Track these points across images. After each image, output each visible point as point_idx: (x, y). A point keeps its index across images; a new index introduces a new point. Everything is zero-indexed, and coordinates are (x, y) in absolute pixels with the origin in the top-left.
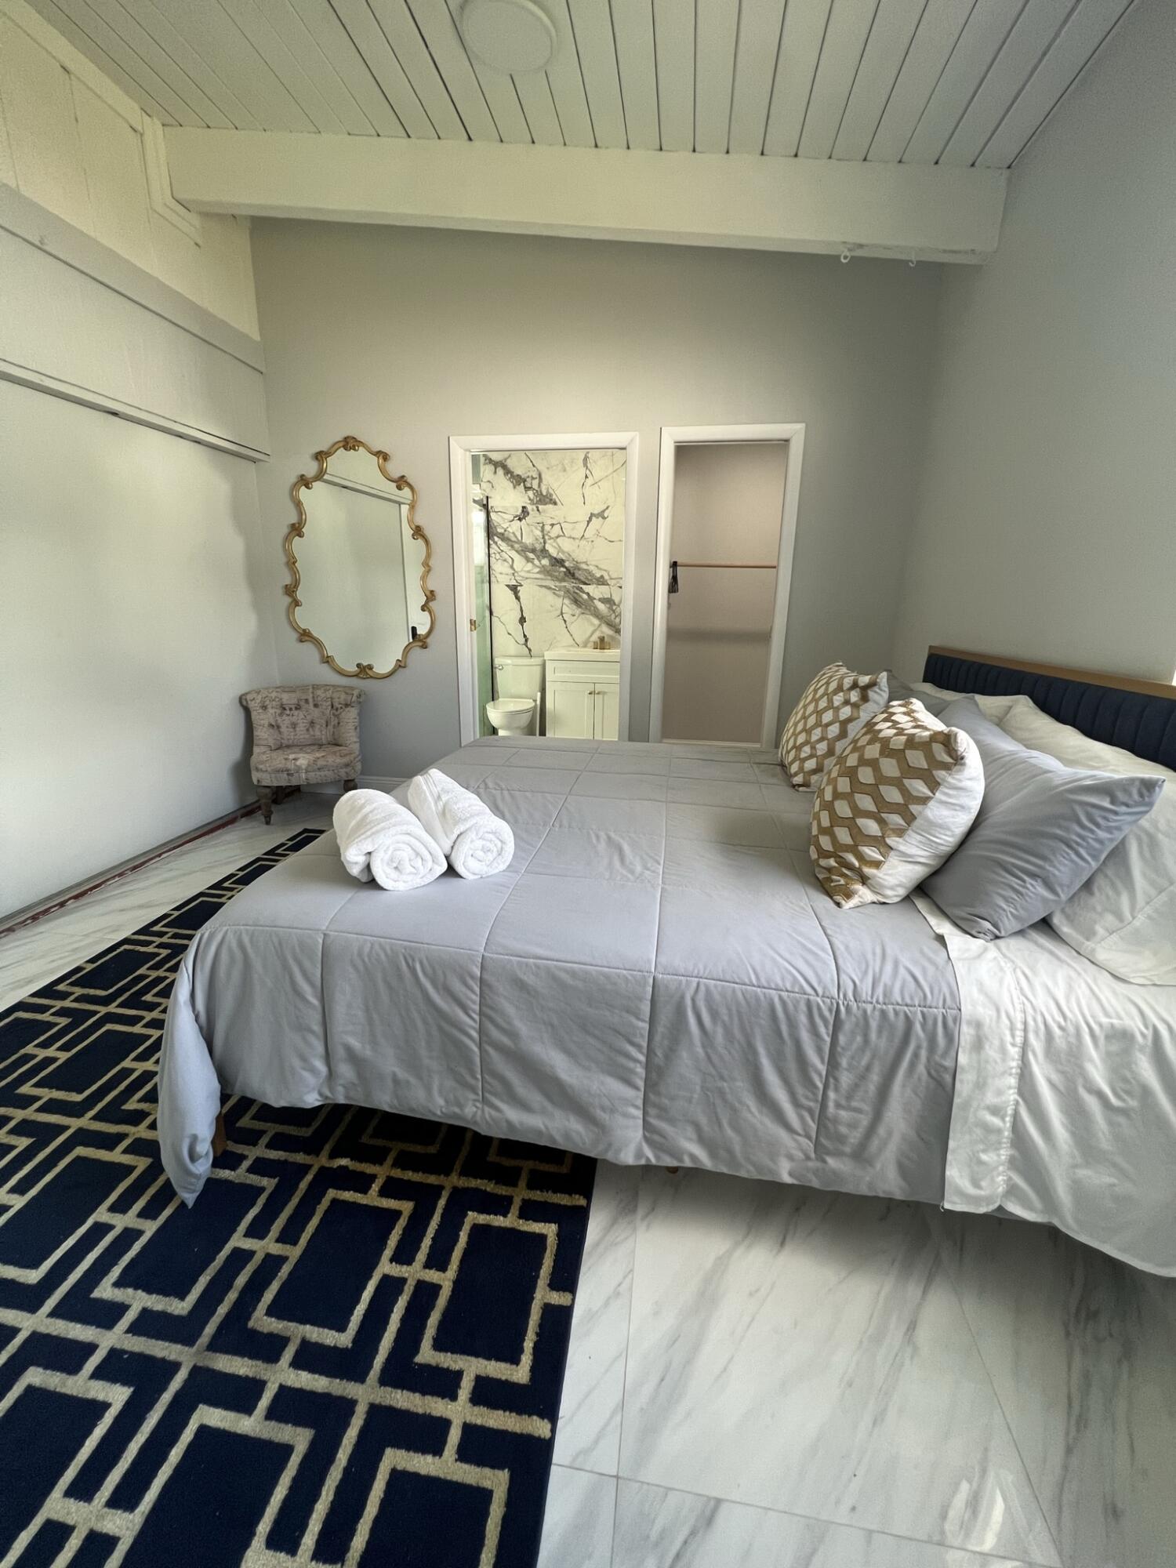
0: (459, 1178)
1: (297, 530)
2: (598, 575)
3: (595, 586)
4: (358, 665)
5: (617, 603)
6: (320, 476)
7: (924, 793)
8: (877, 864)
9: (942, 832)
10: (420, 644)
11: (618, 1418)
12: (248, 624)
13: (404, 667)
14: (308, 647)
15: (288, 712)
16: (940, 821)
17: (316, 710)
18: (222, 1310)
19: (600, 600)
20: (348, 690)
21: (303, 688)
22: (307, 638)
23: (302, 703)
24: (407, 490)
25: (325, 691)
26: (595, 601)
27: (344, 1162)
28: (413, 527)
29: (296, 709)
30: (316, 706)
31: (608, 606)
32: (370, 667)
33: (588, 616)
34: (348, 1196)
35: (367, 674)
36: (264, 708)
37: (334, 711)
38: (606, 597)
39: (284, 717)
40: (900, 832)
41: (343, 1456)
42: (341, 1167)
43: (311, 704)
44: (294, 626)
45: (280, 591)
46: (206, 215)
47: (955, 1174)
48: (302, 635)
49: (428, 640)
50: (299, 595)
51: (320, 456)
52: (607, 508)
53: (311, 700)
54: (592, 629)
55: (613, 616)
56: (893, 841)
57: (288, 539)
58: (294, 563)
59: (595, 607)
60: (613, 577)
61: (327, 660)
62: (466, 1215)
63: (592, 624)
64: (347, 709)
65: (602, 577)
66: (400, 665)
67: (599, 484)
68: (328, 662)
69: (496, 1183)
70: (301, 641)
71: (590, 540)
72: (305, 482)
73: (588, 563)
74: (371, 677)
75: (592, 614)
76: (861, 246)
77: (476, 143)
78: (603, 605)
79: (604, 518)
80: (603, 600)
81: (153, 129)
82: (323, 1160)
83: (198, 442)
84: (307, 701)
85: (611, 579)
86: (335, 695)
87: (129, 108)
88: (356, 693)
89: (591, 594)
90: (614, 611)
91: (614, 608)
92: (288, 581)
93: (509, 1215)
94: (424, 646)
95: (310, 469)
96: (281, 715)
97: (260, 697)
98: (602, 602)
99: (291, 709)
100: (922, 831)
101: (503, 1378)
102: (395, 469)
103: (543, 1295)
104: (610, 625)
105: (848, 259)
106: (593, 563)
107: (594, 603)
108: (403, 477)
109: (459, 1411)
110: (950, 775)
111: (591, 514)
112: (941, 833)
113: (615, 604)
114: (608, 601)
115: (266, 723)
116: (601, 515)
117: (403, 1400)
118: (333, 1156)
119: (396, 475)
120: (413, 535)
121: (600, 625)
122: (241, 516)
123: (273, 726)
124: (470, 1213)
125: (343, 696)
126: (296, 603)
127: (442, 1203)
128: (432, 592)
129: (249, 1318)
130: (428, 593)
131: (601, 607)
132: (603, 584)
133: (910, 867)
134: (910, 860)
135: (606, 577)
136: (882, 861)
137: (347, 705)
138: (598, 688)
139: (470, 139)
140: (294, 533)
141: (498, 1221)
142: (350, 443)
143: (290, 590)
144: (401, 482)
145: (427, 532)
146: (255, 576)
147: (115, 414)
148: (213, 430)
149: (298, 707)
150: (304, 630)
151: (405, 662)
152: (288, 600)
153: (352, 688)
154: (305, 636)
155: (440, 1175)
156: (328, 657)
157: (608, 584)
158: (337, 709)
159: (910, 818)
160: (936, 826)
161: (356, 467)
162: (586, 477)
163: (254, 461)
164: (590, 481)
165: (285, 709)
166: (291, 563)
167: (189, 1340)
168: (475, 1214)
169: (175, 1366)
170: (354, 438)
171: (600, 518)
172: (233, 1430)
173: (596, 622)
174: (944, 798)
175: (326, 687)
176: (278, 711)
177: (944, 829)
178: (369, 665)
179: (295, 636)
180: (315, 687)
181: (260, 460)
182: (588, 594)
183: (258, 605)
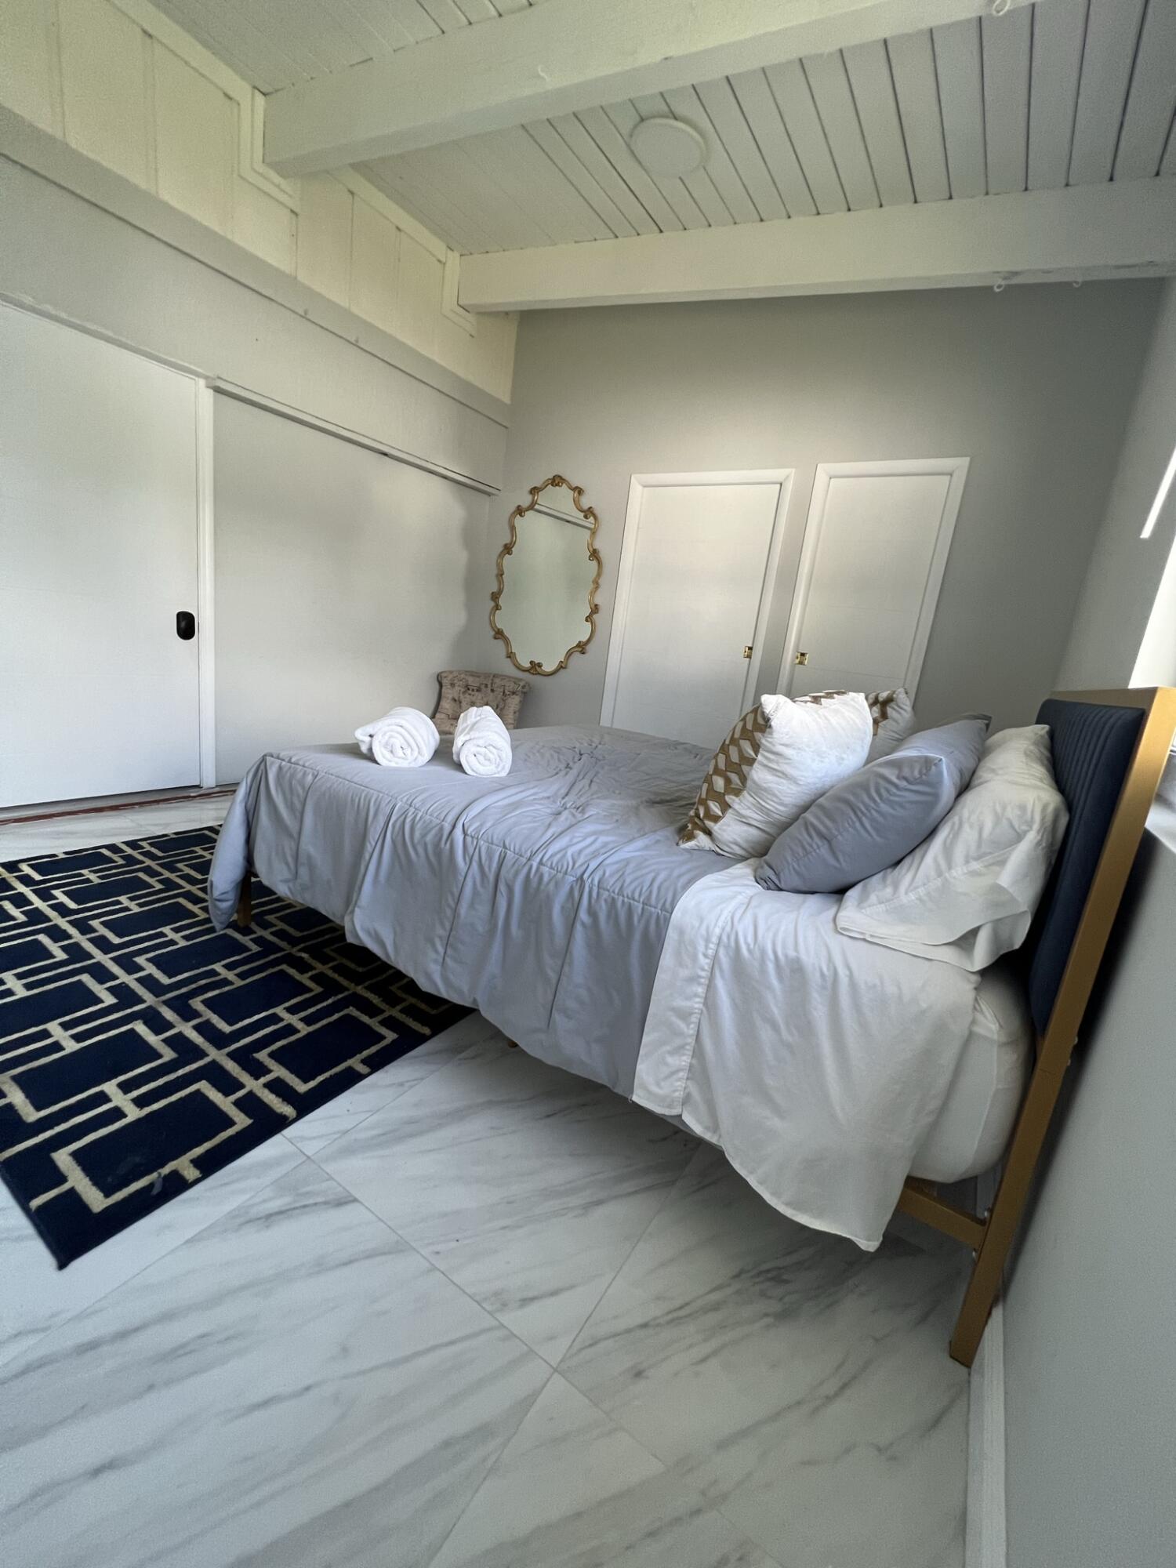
0: (361, 989)
1: (508, 549)
4: (531, 662)
6: (531, 507)
7: (750, 755)
8: (716, 819)
9: (769, 797)
10: (580, 649)
11: (339, 1135)
12: (458, 618)
13: (565, 668)
14: (500, 643)
16: (765, 785)
17: (492, 694)
18: (184, 990)
20: (516, 681)
21: (487, 676)
22: (500, 636)
23: (483, 687)
24: (591, 519)
25: (502, 679)
27: (304, 955)
28: (591, 549)
29: (477, 691)
30: (492, 691)
32: (540, 665)
34: (292, 972)
35: (536, 670)
36: (453, 685)
37: (504, 697)
39: (467, 695)
40: (737, 792)
41: (181, 1072)
42: (301, 957)
44: (493, 625)
45: (488, 596)
46: (479, 313)
47: (644, 1069)
48: (497, 633)
49: (588, 648)
50: (501, 601)
51: (534, 491)
53: (489, 686)
56: (731, 799)
57: (501, 556)
58: (502, 575)
61: (510, 656)
62: (348, 1007)
64: (513, 697)
66: (562, 667)
68: (510, 657)
69: (382, 1001)
70: (495, 638)
72: (520, 511)
74: (539, 674)
76: (1016, 274)
77: (665, 234)
81: (453, 259)
82: (294, 951)
83: (445, 477)
84: (486, 686)
86: (507, 684)
87: (438, 247)
88: (522, 684)
92: (495, 589)
93: (374, 1019)
95: (526, 501)
96: (464, 693)
97: (451, 676)
100: (754, 793)
101: (291, 1084)
102: (586, 503)
103: (355, 1063)
105: (1001, 289)
108: (591, 508)
109: (253, 1085)
110: (763, 736)
112: (768, 799)
115: (450, 696)
117: (231, 1067)
118: (301, 950)
119: (586, 507)
120: (590, 557)
122: (470, 536)
123: (455, 700)
124: (351, 1008)
125: (512, 685)
126: (497, 607)
127: (340, 996)
128: (596, 605)
129: (191, 999)
130: (593, 606)
133: (746, 828)
134: (744, 820)
136: (720, 817)
137: (514, 693)
139: (661, 231)
140: (506, 551)
141: (365, 1019)
142: (557, 481)
143: (495, 597)
144: (589, 513)
145: (602, 555)
146: (470, 583)
147: (385, 454)
148: (457, 469)
149: (479, 690)
150: (499, 629)
151: (566, 665)
152: (492, 604)
153: (521, 680)
154: (499, 634)
155: (352, 982)
156: (511, 653)
158: (506, 696)
159: (744, 779)
160: (762, 790)
161: (560, 500)
163: (489, 494)
165: (469, 689)
166: (500, 574)
167: (157, 995)
168: (354, 1010)
169: (144, 1001)
170: (559, 476)
172: (144, 1037)
174: (765, 762)
175: (503, 677)
176: (463, 690)
177: (769, 794)
178: (539, 663)
179: (493, 633)
180: (496, 675)
181: (493, 494)
183: (470, 606)
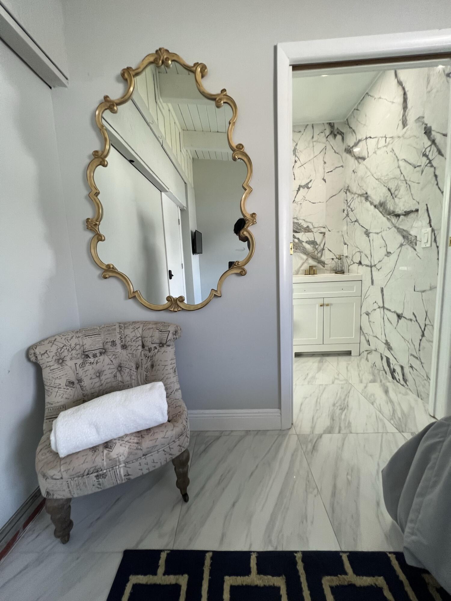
1: (99, 157)
2: (305, 226)
3: (303, 233)
5: (318, 244)
6: (125, 100)
10: (238, 271)
13: (220, 297)
14: (113, 284)
15: (92, 360)
17: (124, 352)
19: (306, 242)
20: (160, 326)
21: (108, 328)
22: (111, 274)
23: (108, 346)
24: (227, 107)
25: (134, 329)
26: (303, 243)
28: (233, 146)
29: (101, 353)
30: (124, 347)
31: (312, 246)
32: (181, 299)
33: (298, 254)
35: (178, 306)
37: (147, 352)
38: (311, 240)
39: (88, 367)
43: (119, 346)
44: (95, 262)
48: (104, 271)
49: (247, 267)
50: (102, 229)
51: (127, 75)
52: (311, 181)
54: (301, 262)
55: (316, 252)
57: (91, 168)
58: (97, 194)
59: (304, 247)
60: (316, 226)
61: (133, 295)
63: (302, 259)
64: (163, 349)
65: (308, 227)
66: (214, 295)
67: (304, 166)
68: (134, 297)
70: (104, 278)
71: (299, 203)
72: (109, 105)
73: (298, 218)
75: (301, 252)
78: (309, 245)
79: (308, 188)
80: (308, 242)
85: (314, 228)
86: (148, 333)
88: (172, 329)
89: (300, 239)
90: (317, 249)
91: (317, 247)
94: (242, 273)
95: (116, 90)
96: (83, 365)
97: (54, 349)
98: (308, 244)
99: (95, 356)
104: (314, 258)
106: (302, 218)
107: (302, 244)
108: (222, 93)
111: (300, 186)
113: (317, 245)
114: (313, 243)
116: (307, 186)
119: (214, 91)
120: (233, 156)
121: (307, 259)
123: (73, 383)
125: (157, 334)
126: (99, 238)
128: (253, 215)
130: (249, 217)
131: (308, 247)
132: (309, 232)
135: (311, 227)
137: (161, 345)
138: (326, 301)
140: (97, 161)
143: (92, 224)
144: (221, 99)
150: (108, 266)
151: (221, 292)
152: (89, 235)
154: (108, 271)
156: (134, 292)
157: (312, 232)
158: (150, 350)
162: (296, 162)
164: (298, 164)
165: (87, 356)
166: (93, 195)
171: (306, 188)
173: (305, 257)
176: (80, 361)
178: (180, 297)
179: (98, 272)
180: (123, 325)
181: (58, 83)
182: (298, 239)
